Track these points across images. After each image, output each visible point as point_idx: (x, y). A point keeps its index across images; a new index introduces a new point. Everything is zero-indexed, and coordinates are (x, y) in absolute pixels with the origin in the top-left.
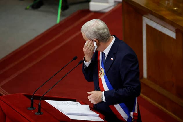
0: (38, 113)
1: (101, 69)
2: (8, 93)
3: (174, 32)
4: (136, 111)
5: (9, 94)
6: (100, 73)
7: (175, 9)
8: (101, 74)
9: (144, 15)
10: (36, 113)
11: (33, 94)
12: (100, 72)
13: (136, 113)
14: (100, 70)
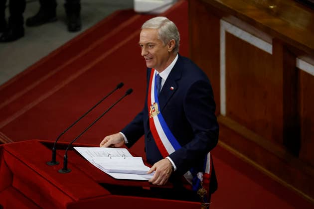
0: (63, 170)
1: (154, 104)
2: (12, 141)
3: (269, 43)
4: (208, 171)
5: (13, 143)
6: (151, 110)
7: (272, 7)
8: (154, 111)
9: (224, 18)
10: (60, 171)
11: (55, 142)
12: (151, 108)
13: (209, 173)
14: (152, 105)
